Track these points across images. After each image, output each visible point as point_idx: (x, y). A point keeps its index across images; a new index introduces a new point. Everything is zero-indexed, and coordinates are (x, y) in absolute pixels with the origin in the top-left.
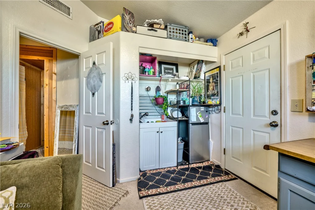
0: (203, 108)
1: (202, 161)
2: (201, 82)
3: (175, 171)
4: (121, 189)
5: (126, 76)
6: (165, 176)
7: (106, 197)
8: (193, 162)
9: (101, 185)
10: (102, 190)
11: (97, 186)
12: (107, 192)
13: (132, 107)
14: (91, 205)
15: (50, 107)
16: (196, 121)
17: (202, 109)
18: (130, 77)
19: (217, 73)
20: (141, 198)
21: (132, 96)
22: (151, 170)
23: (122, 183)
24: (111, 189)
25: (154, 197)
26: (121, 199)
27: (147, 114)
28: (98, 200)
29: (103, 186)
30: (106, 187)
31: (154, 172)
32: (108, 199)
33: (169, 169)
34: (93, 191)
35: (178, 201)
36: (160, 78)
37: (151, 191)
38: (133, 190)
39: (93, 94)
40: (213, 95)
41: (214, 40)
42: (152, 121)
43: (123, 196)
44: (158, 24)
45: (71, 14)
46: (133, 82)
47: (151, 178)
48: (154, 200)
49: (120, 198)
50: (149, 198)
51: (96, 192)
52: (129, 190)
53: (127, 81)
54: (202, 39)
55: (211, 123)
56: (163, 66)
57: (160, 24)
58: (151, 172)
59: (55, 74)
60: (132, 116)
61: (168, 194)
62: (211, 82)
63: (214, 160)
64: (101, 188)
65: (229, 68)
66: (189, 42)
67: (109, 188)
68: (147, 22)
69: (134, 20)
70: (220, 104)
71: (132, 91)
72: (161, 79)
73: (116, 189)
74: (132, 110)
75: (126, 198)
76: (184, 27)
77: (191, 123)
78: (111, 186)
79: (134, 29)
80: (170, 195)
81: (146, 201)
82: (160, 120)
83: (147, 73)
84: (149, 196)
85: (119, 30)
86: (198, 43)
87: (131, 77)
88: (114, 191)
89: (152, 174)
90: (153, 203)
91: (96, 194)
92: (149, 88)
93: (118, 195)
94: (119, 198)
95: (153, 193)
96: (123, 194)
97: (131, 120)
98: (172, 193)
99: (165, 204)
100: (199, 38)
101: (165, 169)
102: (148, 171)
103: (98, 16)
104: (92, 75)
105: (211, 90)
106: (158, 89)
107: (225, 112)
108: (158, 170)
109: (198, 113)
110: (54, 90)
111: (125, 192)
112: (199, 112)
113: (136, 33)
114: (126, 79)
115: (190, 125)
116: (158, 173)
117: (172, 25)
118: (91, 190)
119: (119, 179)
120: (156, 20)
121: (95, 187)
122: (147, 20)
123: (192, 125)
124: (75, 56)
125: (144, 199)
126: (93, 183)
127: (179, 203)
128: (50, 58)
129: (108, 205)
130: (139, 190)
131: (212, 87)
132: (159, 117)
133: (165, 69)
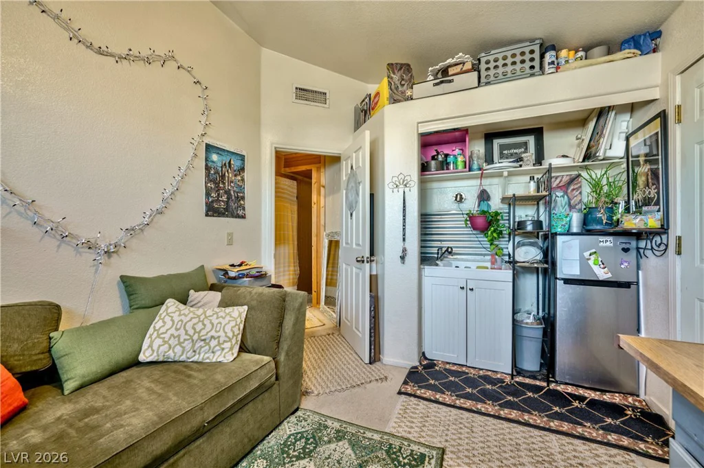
0: (610, 238)
1: (603, 388)
2: (618, 164)
3: (502, 381)
4: (379, 370)
5: (394, 181)
6: (471, 382)
7: (354, 372)
8: (568, 381)
9: (357, 357)
10: (354, 362)
11: (350, 356)
12: (359, 368)
13: (404, 235)
14: (332, 373)
15: (318, 235)
16: (579, 273)
17: (607, 242)
18: (401, 181)
19: (657, 133)
20: (400, 393)
21: (404, 216)
22: (449, 363)
23: (385, 365)
24: (365, 366)
25: (422, 401)
26: (372, 383)
27: (450, 250)
28: (343, 372)
29: (359, 359)
30: (360, 361)
31: (454, 368)
32: (354, 376)
33: (489, 373)
34: (343, 360)
35: (462, 426)
36: (481, 172)
37: (422, 391)
38: (397, 379)
39: (351, 215)
40: (647, 202)
41: (642, 37)
42: (468, 266)
43: (377, 380)
44: (457, 65)
45: (328, 101)
46: (407, 190)
47: (438, 375)
48: (418, 405)
49: (370, 382)
50: (412, 399)
51: (345, 362)
52: (390, 376)
53: (396, 190)
54: (596, 51)
55: (645, 285)
56: (497, 143)
57: (461, 64)
58: (448, 366)
59: (324, 187)
60: (404, 250)
61: (452, 409)
62: (642, 163)
63: (652, 398)
64: (354, 360)
65: (693, 114)
66: (543, 74)
67: (363, 363)
68: (431, 71)
69: (411, 76)
70: (664, 229)
71: (404, 207)
72: (482, 174)
73: (373, 368)
74: (404, 240)
75: (379, 384)
76: (529, 44)
77: (562, 279)
78: (367, 361)
79: (409, 93)
80: (454, 411)
81: (405, 400)
82: (489, 265)
83: (451, 167)
84: (415, 396)
85: (387, 102)
86: (575, 68)
87: (404, 181)
88: (368, 369)
89: (445, 369)
90: (414, 408)
91: (345, 365)
92: (459, 196)
93: (370, 376)
94: (369, 380)
95: (425, 396)
96: (377, 378)
97: (403, 258)
98: (461, 411)
99: (433, 418)
100: (587, 49)
101: (481, 372)
102: (440, 362)
103: (368, 83)
104: (350, 186)
105: (642, 187)
106: (484, 196)
107: (679, 253)
108: (464, 369)
109: (586, 254)
110: (322, 210)
111: (382, 377)
112: (594, 250)
113: (412, 99)
114: (395, 186)
115: (560, 283)
116: (460, 372)
117: (492, 52)
118: (342, 357)
119: (383, 356)
120: (450, 61)
121: (348, 356)
122: (430, 69)
123: (565, 283)
124: (336, 160)
125: (403, 396)
126: (348, 351)
127: (461, 428)
128: (317, 165)
129: (351, 381)
130: (405, 383)
131: (644, 178)
132: (489, 258)
133: (502, 147)
